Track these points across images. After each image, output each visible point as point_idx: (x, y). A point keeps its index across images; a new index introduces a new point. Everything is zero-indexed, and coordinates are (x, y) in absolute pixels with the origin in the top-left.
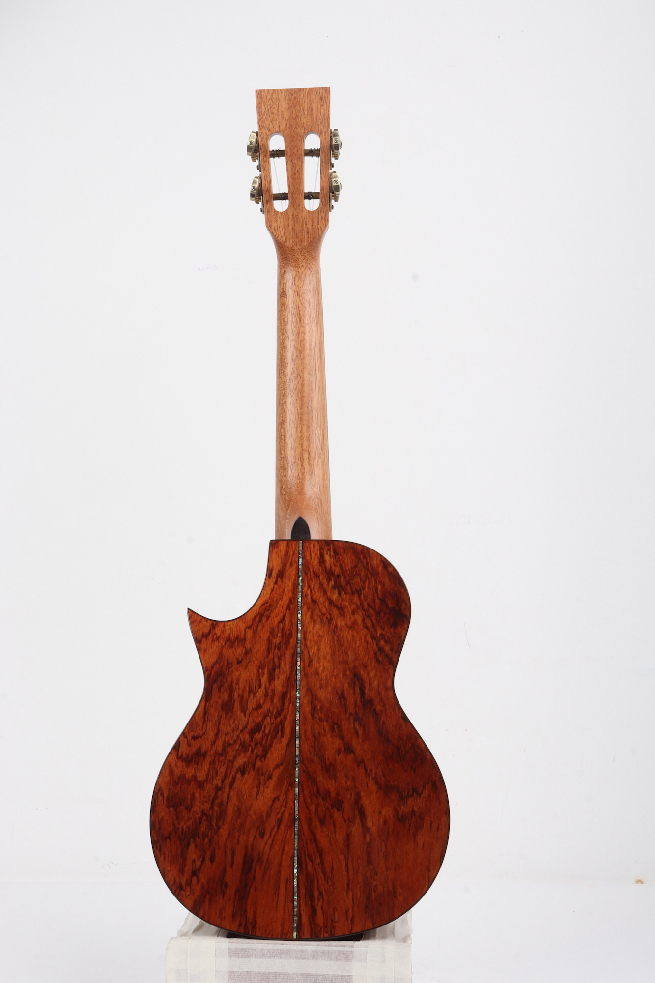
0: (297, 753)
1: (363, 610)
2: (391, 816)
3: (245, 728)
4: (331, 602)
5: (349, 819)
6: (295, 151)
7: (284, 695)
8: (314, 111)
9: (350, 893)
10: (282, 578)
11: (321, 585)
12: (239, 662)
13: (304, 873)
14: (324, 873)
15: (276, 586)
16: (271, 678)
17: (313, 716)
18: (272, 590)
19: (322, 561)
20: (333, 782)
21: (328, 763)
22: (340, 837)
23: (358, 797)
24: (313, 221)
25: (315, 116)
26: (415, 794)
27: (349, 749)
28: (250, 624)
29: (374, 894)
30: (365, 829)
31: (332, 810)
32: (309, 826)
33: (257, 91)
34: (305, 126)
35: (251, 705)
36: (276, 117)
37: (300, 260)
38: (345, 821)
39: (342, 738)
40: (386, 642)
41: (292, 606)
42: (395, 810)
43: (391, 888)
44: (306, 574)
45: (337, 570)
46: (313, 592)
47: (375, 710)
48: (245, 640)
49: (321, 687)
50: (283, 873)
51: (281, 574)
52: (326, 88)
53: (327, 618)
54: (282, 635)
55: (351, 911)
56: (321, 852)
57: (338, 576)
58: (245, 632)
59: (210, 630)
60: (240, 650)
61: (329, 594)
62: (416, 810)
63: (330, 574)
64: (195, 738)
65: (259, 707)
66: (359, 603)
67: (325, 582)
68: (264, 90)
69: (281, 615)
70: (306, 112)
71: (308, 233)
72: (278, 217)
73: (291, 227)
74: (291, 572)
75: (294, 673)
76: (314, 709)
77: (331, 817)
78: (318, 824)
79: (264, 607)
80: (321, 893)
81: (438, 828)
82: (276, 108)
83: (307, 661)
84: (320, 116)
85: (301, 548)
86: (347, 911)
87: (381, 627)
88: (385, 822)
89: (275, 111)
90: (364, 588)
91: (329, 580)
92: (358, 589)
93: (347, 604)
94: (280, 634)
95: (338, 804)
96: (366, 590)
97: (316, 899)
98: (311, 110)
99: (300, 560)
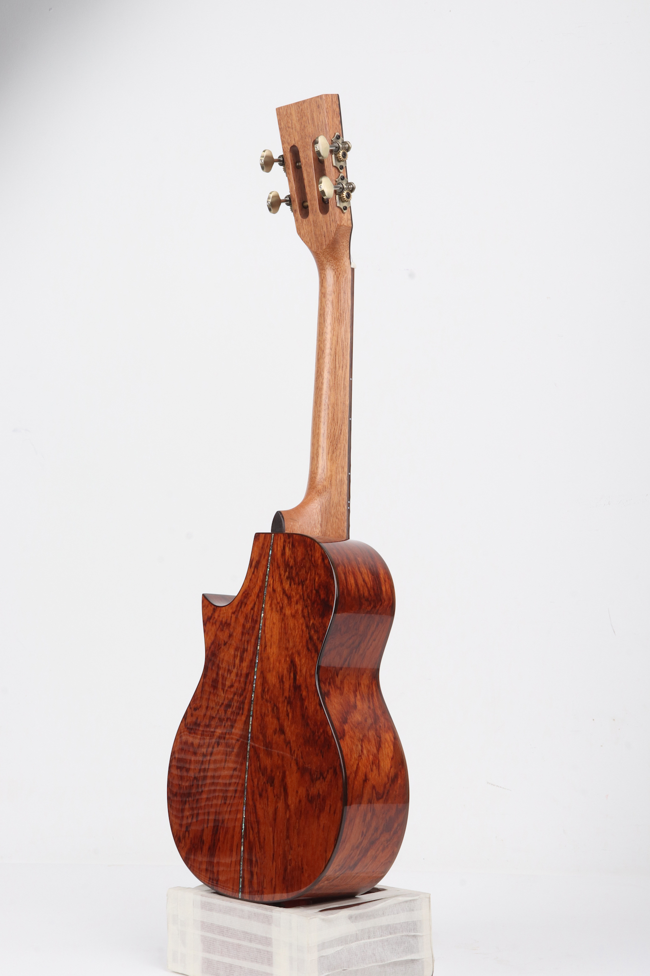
0: (250, 730)
1: (304, 600)
2: (304, 796)
3: (222, 704)
4: (284, 592)
5: (277, 795)
6: (307, 160)
7: (247, 675)
8: (315, 119)
9: (274, 863)
10: (257, 569)
11: (280, 575)
12: (225, 644)
13: (248, 839)
14: (260, 842)
15: (253, 576)
16: (242, 660)
17: (262, 697)
18: (251, 580)
19: (283, 554)
20: (270, 759)
21: (268, 741)
22: (271, 810)
23: (284, 777)
24: (327, 225)
25: (316, 124)
26: (321, 777)
27: (282, 731)
28: (234, 610)
29: (289, 867)
30: (287, 806)
31: (267, 785)
32: (253, 796)
33: (279, 111)
34: (311, 135)
35: (228, 683)
36: (291, 131)
37: (324, 262)
38: (275, 797)
39: (278, 719)
40: (315, 631)
41: (260, 595)
42: (307, 790)
43: (300, 864)
44: (272, 566)
45: (292, 563)
46: (274, 582)
47: (301, 695)
48: (229, 625)
49: (270, 671)
50: (235, 837)
51: (257, 566)
52: (321, 96)
53: (280, 606)
54: (252, 621)
55: (274, 880)
56: (258, 822)
57: (292, 567)
58: (231, 617)
59: (212, 614)
60: (227, 632)
61: (284, 584)
62: (321, 793)
63: (287, 565)
64: (195, 709)
65: (232, 686)
66: (301, 593)
67: (282, 572)
68: (281, 107)
69: (253, 603)
70: (310, 121)
71: (325, 236)
72: (304, 225)
73: (313, 233)
74: (263, 562)
75: (255, 656)
76: (263, 691)
77: (266, 791)
78: (258, 796)
79: (244, 595)
80: (256, 861)
81: (335, 813)
82: (291, 122)
83: (263, 647)
84: (319, 124)
85: (272, 541)
86: (272, 880)
87: (313, 617)
88: (300, 801)
89: (290, 125)
90: (306, 580)
91: (285, 572)
92: (303, 580)
93: (294, 594)
94: (250, 620)
95: (271, 780)
96: (308, 581)
97: (254, 865)
98: (313, 119)
99: (271, 551)
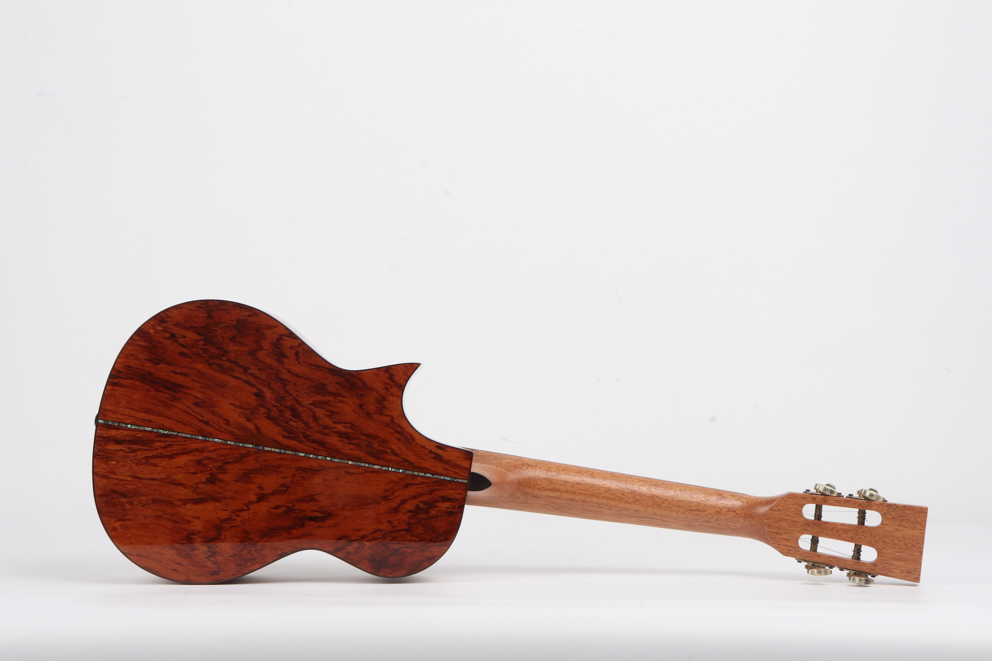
0: (266, 449)
1: (391, 532)
2: (193, 528)
3: (298, 403)
4: (404, 502)
5: (197, 488)
6: (860, 535)
7: (322, 444)
8: (897, 563)
9: (130, 479)
10: (434, 458)
11: (421, 495)
12: (361, 406)
13: (155, 439)
14: (153, 457)
15: (427, 451)
16: (341, 435)
17: (298, 469)
18: (424, 447)
19: (445, 499)
20: (234, 479)
21: (252, 476)
22: (182, 477)
23: (215, 499)
24: (787, 540)
25: (892, 562)
26: (210, 554)
27: (261, 498)
28: (396, 421)
29: (125, 500)
30: (185, 502)
31: (208, 473)
32: (197, 450)
33: (926, 509)
34: (884, 551)
35: (320, 412)
36: (898, 523)
37: (752, 520)
38: (196, 484)
39: (273, 493)
40: (357, 548)
41: (406, 463)
42: (199, 532)
43: (127, 517)
44: (434, 482)
45: (433, 512)
46: (416, 486)
47: (294, 528)
48: (381, 414)
49: (324, 480)
50: (158, 418)
51: (438, 458)
52: (919, 579)
53: (389, 496)
54: (379, 451)
55: (114, 476)
56: (171, 457)
57: (428, 513)
58: (389, 416)
59: (396, 382)
60: (372, 408)
61: (411, 501)
62: (195, 552)
63: (431, 505)
64: (297, 354)
65: (316, 419)
66: (398, 528)
67: (424, 499)
68: (926, 517)
69: (399, 452)
70: (898, 554)
71: (777, 533)
72: (797, 507)
73: (785, 517)
74: (439, 467)
75: (342, 457)
76: (305, 470)
77: (202, 472)
78: (198, 458)
79: (409, 437)
80: (134, 451)
81: (175, 570)
82: (906, 525)
83: (351, 470)
84: (892, 567)
85: (460, 481)
86: (114, 473)
87: (372, 546)
88: (189, 522)
89: (903, 523)
90: (412, 535)
91: (424, 503)
92: (412, 530)
93: (399, 517)
94: (381, 448)
95: (212, 480)
96: (409, 537)
97: (129, 446)
98: (900, 560)
99: (449, 479)
